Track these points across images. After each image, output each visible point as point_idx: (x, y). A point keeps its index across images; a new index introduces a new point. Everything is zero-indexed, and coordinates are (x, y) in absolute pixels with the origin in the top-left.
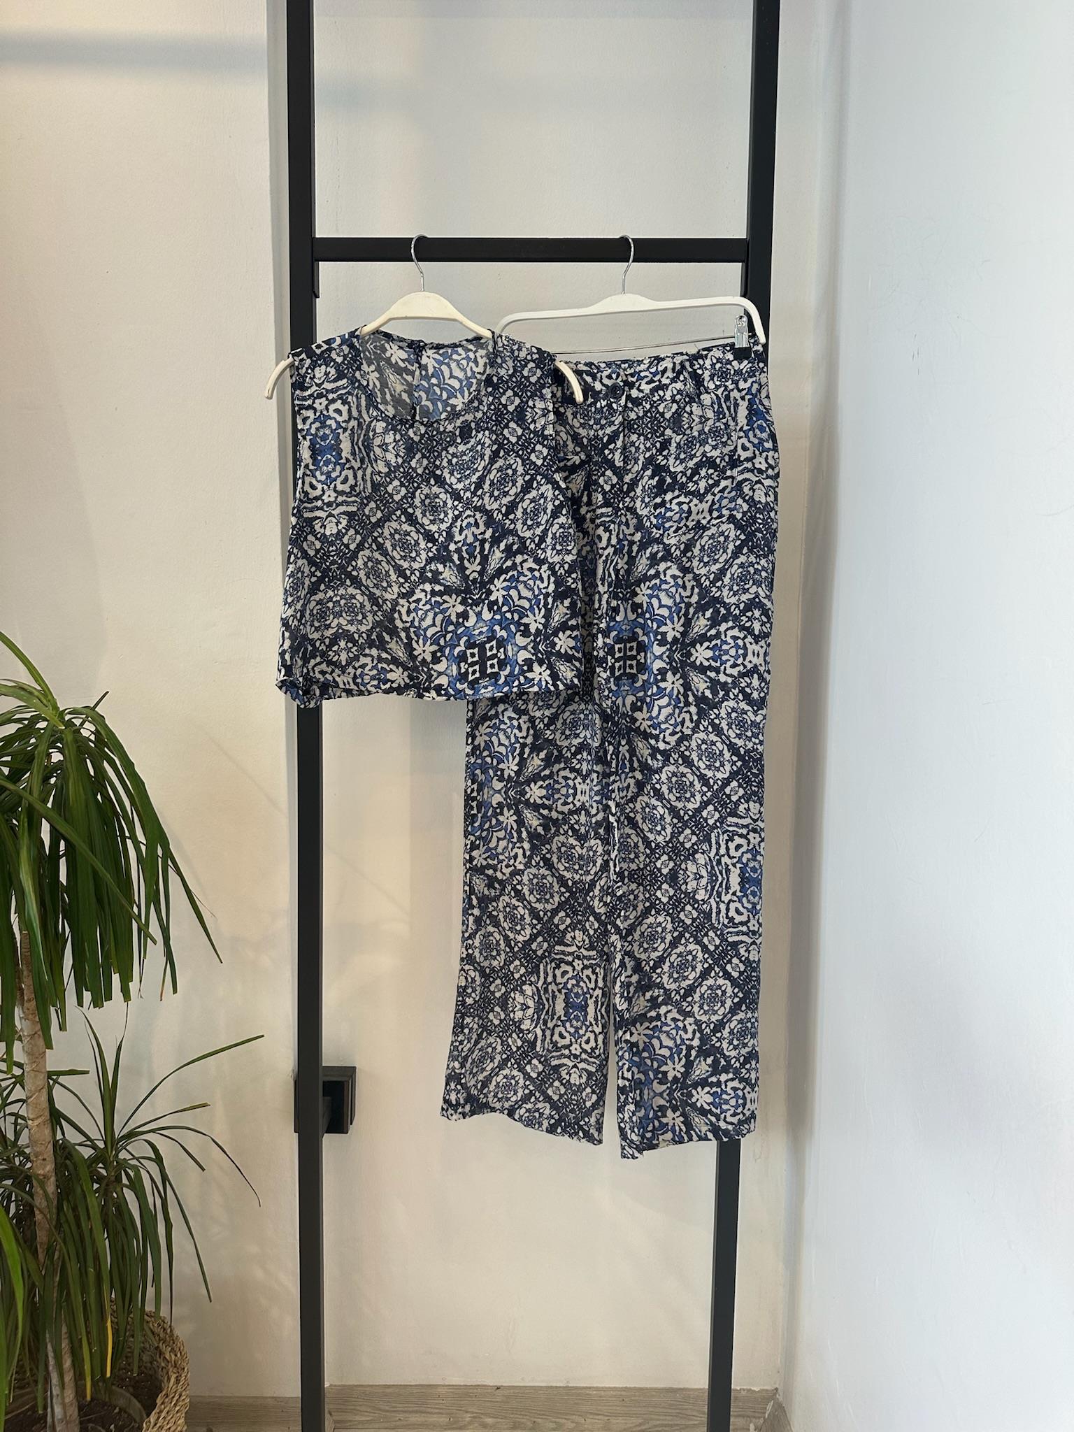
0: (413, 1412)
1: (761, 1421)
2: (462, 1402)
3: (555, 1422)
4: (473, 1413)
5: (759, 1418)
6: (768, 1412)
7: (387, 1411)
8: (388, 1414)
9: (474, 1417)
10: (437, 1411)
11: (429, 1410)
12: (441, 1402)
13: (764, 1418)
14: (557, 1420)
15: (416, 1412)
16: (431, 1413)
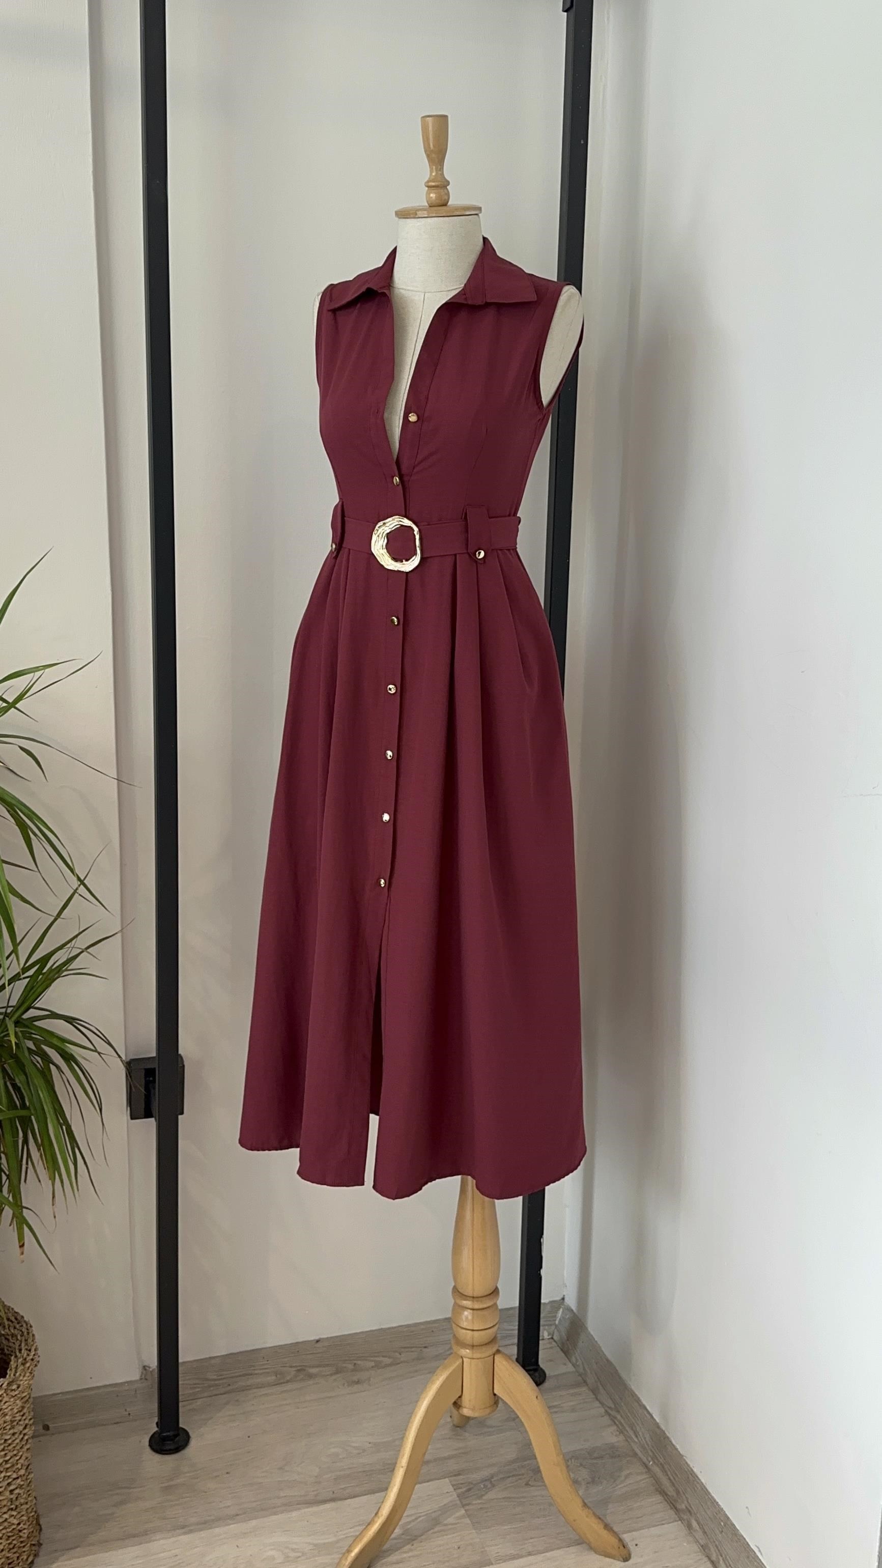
0: (240, 1376)
1: (553, 1327)
2: (286, 1360)
3: (375, 1361)
4: (297, 1367)
5: (551, 1325)
6: (558, 1319)
7: (215, 1380)
8: (216, 1382)
9: (298, 1370)
10: (261, 1371)
11: (256, 1372)
12: (266, 1362)
13: (555, 1323)
14: (377, 1359)
15: (244, 1376)
16: (261, 1374)
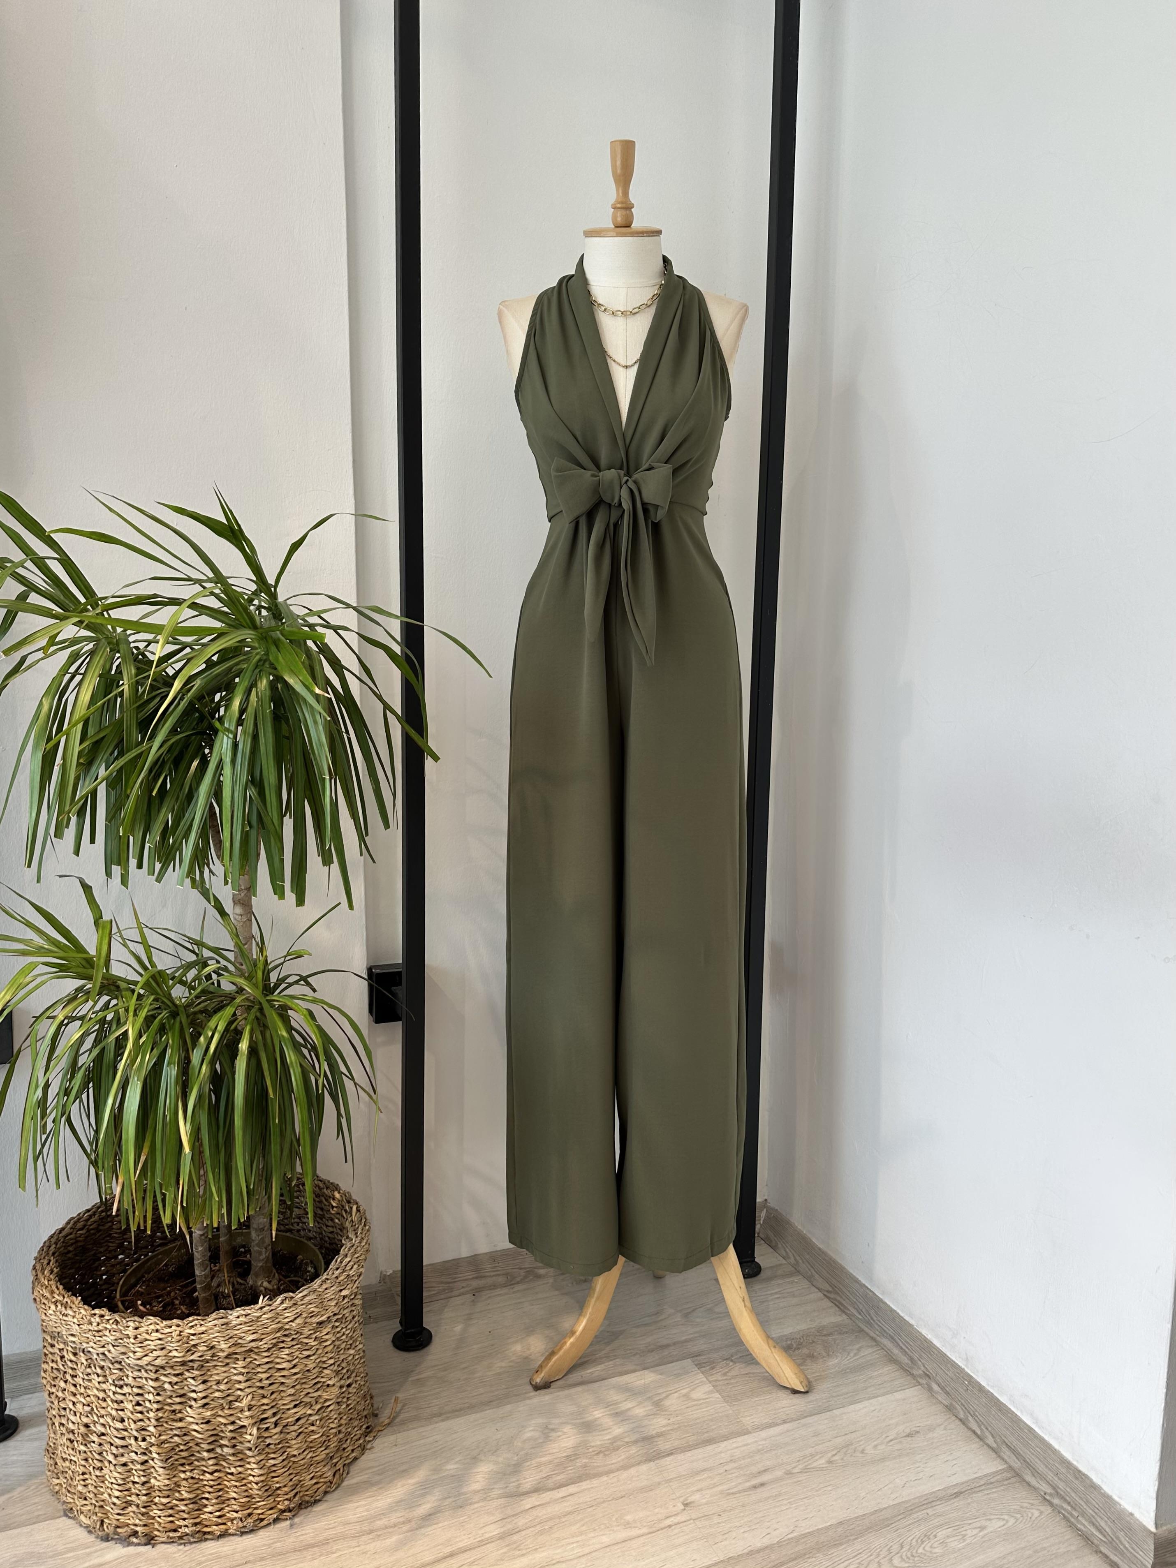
2: (514, 1262)
4: (525, 1268)
10: (493, 1274)
11: (488, 1274)
12: (496, 1265)
15: (477, 1278)
16: (490, 1276)
